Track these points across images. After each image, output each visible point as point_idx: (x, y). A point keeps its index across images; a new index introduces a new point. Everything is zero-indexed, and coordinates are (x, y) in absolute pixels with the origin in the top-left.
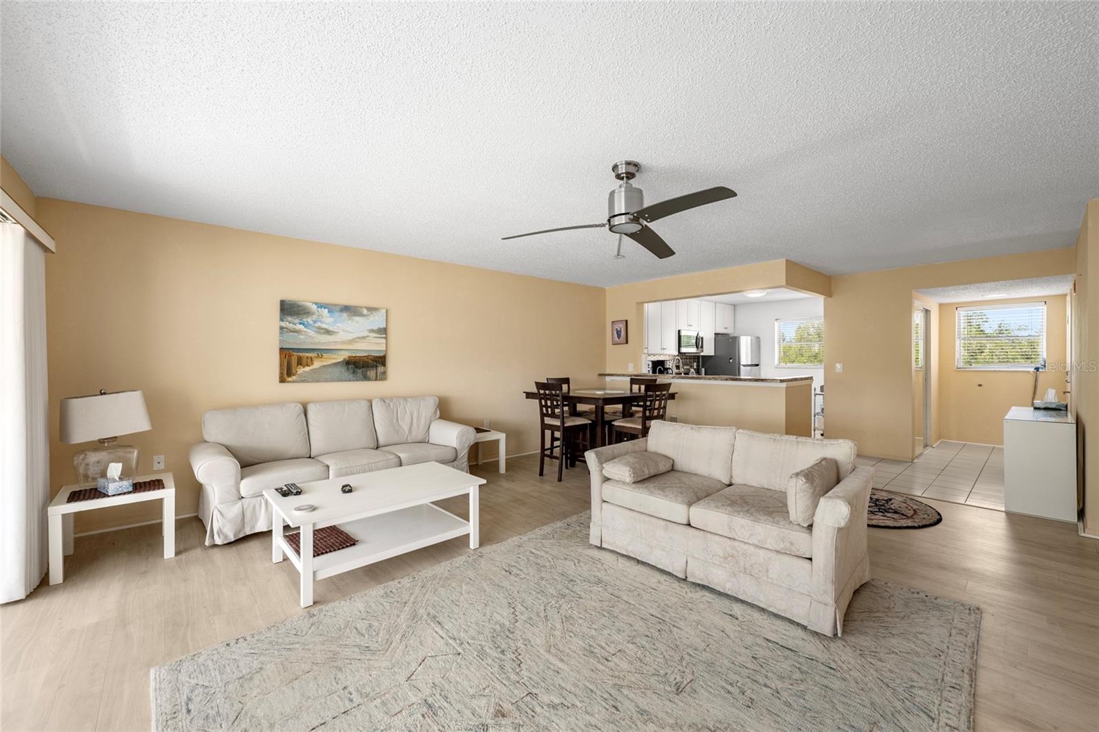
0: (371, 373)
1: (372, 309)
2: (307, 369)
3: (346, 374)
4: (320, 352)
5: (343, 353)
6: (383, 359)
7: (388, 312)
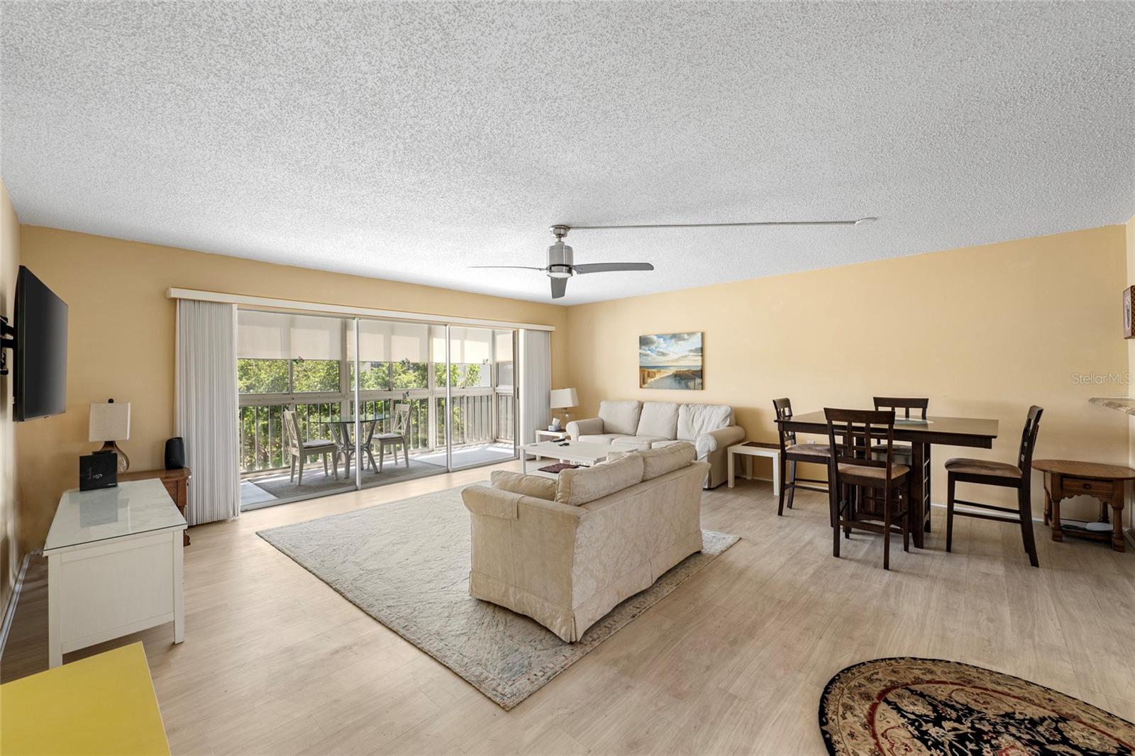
0: (691, 384)
1: (690, 334)
2: (653, 380)
3: (675, 384)
4: (659, 368)
5: (672, 368)
6: (700, 373)
7: (703, 335)
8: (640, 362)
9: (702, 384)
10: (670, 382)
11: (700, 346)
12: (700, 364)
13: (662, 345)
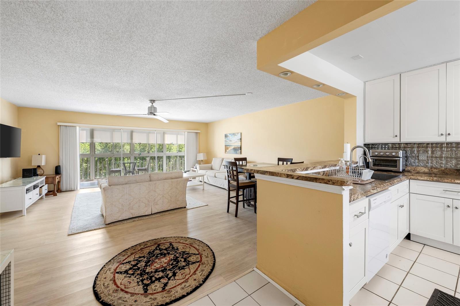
0: (238, 152)
1: (238, 133)
2: (228, 150)
4: (230, 146)
5: (233, 146)
6: (240, 148)
7: (241, 133)
8: (225, 144)
9: (241, 152)
10: (233, 151)
11: (240, 138)
12: (240, 144)
13: (230, 137)
